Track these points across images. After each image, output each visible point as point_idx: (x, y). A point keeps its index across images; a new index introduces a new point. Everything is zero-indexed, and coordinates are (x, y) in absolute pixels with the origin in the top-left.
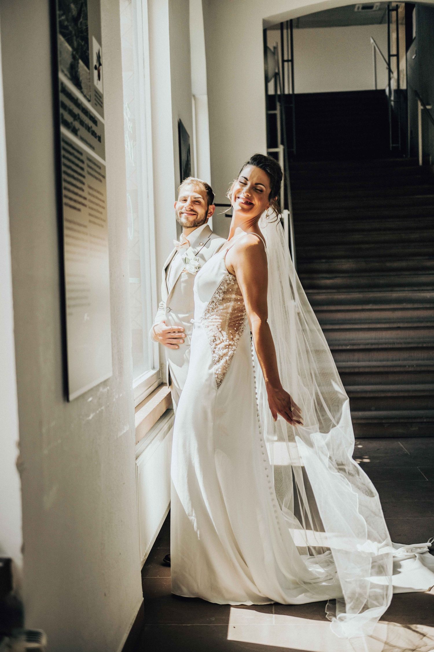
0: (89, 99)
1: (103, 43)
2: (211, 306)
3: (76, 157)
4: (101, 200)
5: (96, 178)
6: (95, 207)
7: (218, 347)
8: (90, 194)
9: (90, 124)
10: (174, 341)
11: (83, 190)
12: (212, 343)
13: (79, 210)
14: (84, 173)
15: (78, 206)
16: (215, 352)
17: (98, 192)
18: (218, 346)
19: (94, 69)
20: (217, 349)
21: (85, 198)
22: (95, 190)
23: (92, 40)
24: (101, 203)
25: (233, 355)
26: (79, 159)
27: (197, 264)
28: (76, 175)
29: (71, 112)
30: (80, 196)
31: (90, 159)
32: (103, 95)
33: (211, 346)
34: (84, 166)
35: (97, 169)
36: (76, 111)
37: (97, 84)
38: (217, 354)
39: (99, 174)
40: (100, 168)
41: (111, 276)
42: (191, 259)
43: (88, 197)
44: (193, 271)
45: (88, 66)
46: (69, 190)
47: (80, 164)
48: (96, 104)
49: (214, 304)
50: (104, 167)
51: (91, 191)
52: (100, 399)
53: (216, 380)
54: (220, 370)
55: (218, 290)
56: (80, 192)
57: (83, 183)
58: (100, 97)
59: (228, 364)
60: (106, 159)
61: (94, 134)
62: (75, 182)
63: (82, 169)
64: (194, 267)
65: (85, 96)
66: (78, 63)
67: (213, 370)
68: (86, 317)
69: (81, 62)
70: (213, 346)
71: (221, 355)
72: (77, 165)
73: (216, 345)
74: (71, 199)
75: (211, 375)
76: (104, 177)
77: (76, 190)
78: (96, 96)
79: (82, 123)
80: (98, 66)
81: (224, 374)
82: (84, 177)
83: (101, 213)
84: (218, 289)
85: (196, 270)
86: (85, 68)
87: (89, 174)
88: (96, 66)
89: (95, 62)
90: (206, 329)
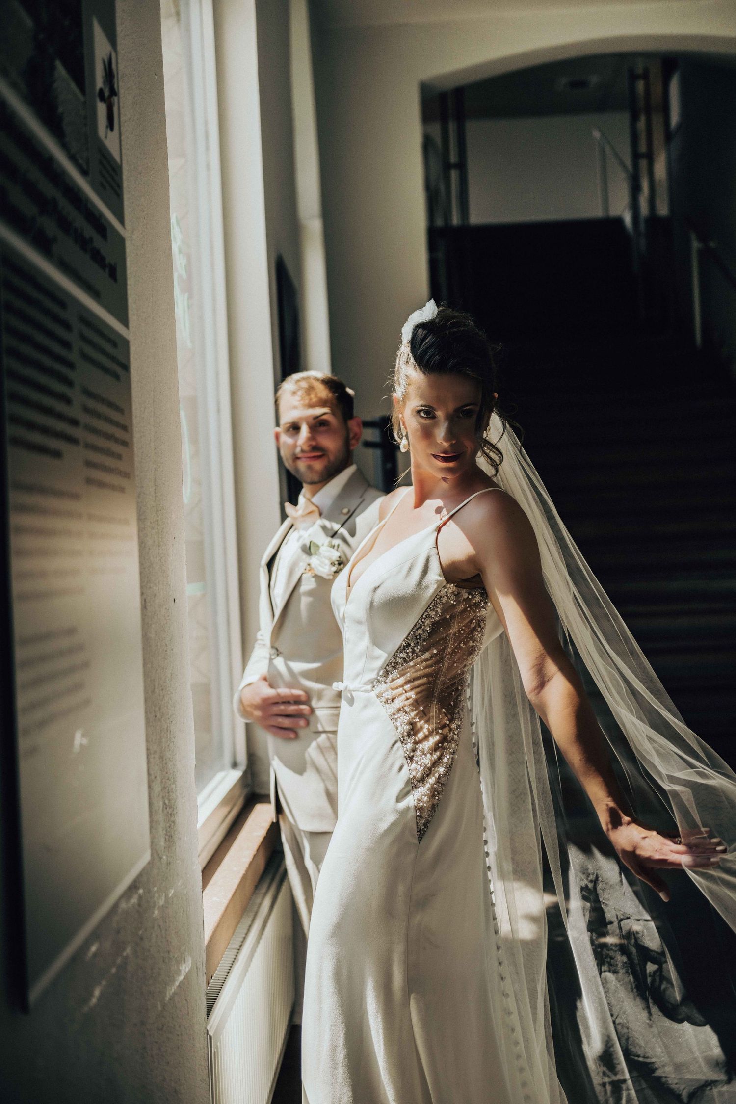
0: (85, 167)
1: (120, 41)
2: (403, 655)
3: (47, 312)
4: (117, 424)
5: (106, 370)
6: (101, 442)
7: (420, 748)
8: (86, 410)
9: (89, 231)
10: (286, 722)
11: (68, 401)
12: (406, 738)
13: (57, 454)
14: (73, 356)
15: (54, 444)
16: (415, 759)
17: (111, 405)
18: (420, 746)
19: (98, 100)
20: (418, 753)
21: (74, 422)
22: (103, 401)
23: (91, 27)
24: (119, 433)
25: (452, 764)
26: (56, 319)
27: (335, 555)
28: (47, 361)
29: (30, 189)
30: (60, 416)
31: (88, 320)
32: (120, 167)
33: (405, 746)
34: (72, 337)
35: (108, 347)
36: (48, 189)
37: (106, 137)
38: (419, 763)
39: (113, 359)
40: (115, 345)
41: (144, 607)
42: (323, 545)
43: (84, 418)
44: (325, 570)
45: (81, 83)
46: (26, 402)
47: (60, 332)
48: (102, 185)
49: (410, 650)
50: (126, 343)
51: (91, 404)
52: (118, 932)
53: (417, 822)
54: (426, 799)
55: (423, 620)
56: (60, 407)
57: (70, 383)
58: (114, 170)
59: (442, 784)
60: (131, 324)
61: (98, 258)
62: (43, 379)
63: (66, 345)
64: (328, 562)
65: (72, 158)
66: (53, 68)
67: (411, 801)
68: (79, 739)
69: (61, 70)
70: (410, 746)
71: (428, 766)
72: (50, 334)
73: (416, 743)
74: (31, 426)
75: (404, 812)
76: (126, 367)
77: (47, 401)
78: (101, 163)
79: (65, 224)
80: (107, 93)
81: (433, 807)
82: (71, 365)
83: (119, 457)
84: (422, 616)
85: (334, 569)
86: (73, 86)
87: (85, 357)
88: (101, 90)
89: (99, 83)
90: (387, 705)
